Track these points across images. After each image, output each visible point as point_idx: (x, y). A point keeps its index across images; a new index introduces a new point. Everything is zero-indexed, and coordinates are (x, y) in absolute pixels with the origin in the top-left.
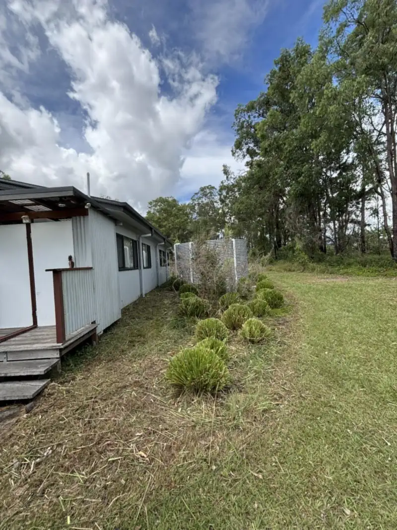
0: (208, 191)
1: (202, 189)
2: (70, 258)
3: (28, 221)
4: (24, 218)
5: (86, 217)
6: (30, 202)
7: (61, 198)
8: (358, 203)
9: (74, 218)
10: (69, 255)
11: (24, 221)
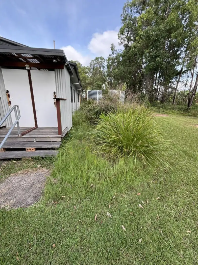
0: (100, 60)
1: (97, 59)
2: (54, 93)
3: (29, 68)
4: (27, 66)
5: (63, 70)
6: (32, 56)
7: (55, 56)
8: (177, 78)
9: (56, 70)
10: (54, 91)
11: (27, 68)
